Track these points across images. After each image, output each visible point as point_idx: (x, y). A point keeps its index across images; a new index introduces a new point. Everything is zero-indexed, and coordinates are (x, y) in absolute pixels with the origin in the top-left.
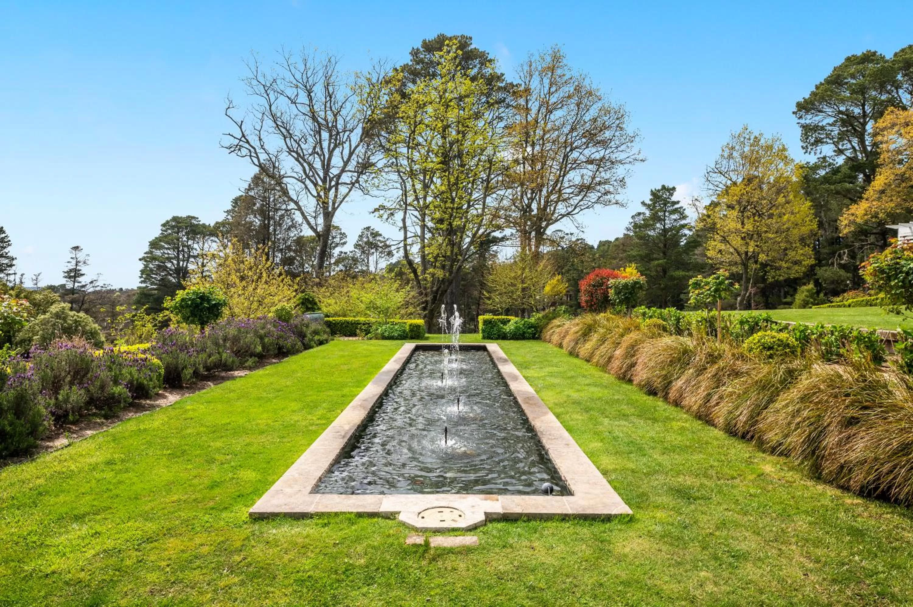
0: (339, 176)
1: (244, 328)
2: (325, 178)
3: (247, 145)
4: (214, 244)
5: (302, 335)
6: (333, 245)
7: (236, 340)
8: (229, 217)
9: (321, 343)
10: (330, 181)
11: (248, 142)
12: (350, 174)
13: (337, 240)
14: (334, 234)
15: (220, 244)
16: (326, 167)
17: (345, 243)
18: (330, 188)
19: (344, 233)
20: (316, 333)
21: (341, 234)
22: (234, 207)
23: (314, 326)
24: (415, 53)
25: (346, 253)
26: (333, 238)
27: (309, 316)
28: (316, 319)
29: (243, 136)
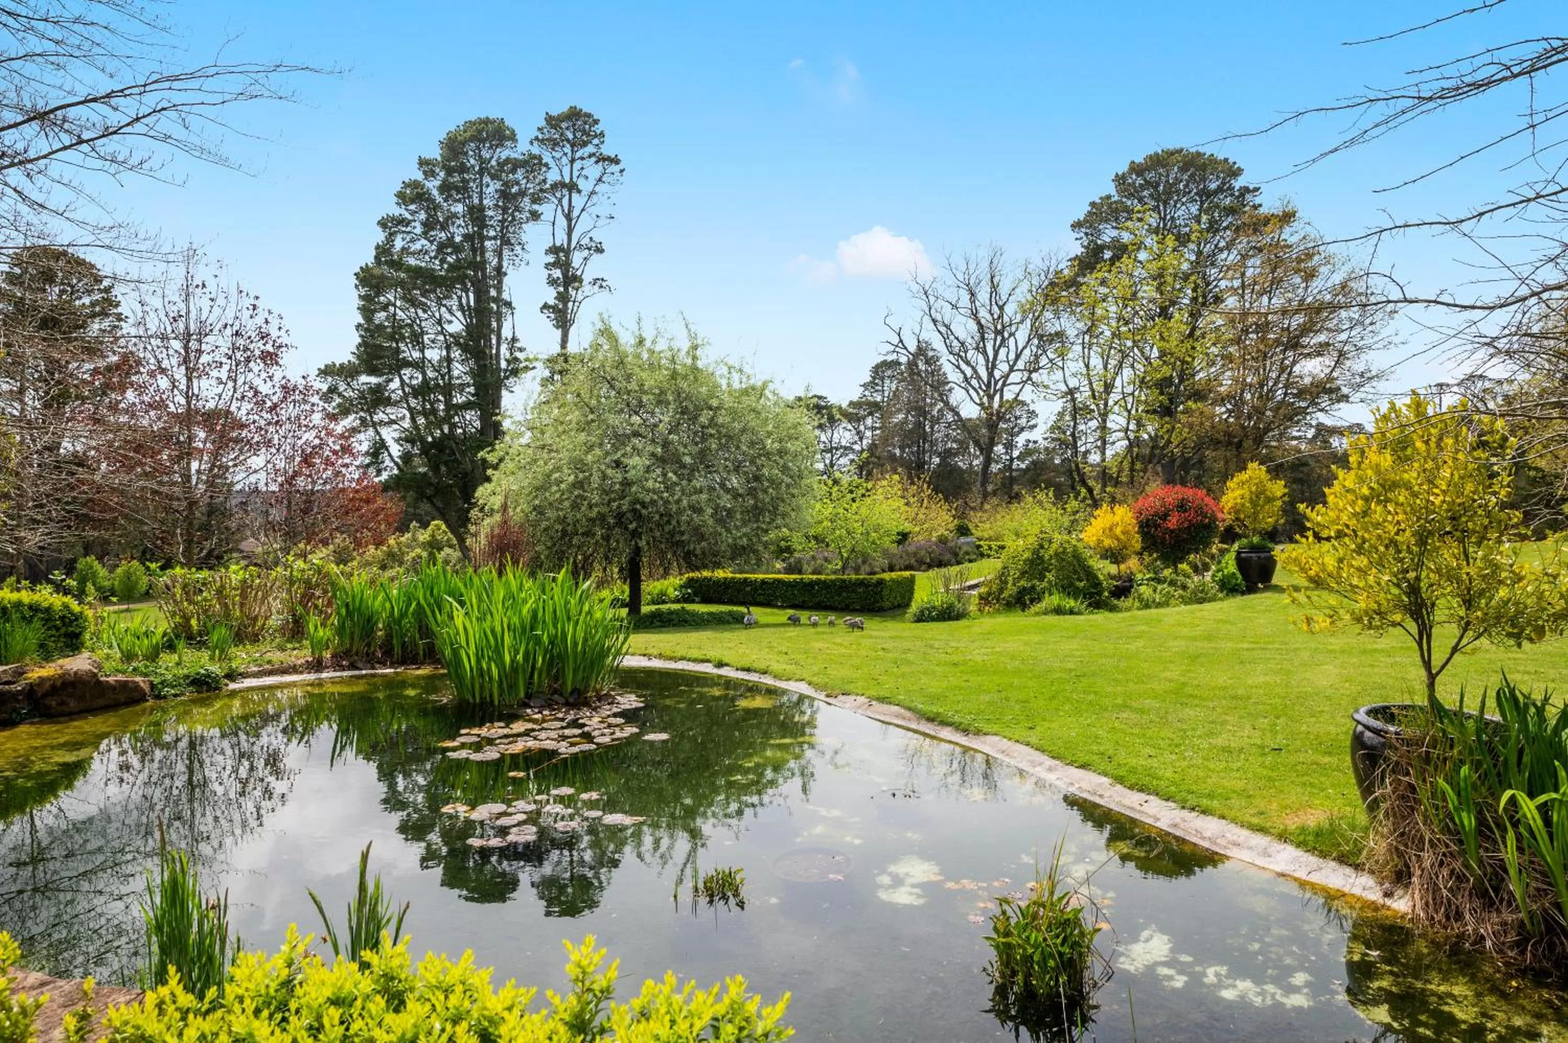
0: (1007, 376)
1: (919, 548)
2: (989, 382)
3: (904, 351)
4: (848, 433)
5: (956, 555)
6: (1016, 429)
7: (915, 554)
8: (867, 393)
9: (970, 561)
10: (996, 383)
11: (905, 348)
12: (1019, 374)
13: (1023, 422)
14: (1018, 413)
15: (854, 432)
16: (991, 368)
17: (1035, 426)
18: (996, 391)
19: (1034, 412)
20: (967, 553)
21: (1028, 412)
22: (874, 378)
23: (965, 548)
24: (1120, 180)
25: (1035, 442)
26: (1016, 418)
27: (962, 540)
28: (968, 543)
29: (901, 341)
